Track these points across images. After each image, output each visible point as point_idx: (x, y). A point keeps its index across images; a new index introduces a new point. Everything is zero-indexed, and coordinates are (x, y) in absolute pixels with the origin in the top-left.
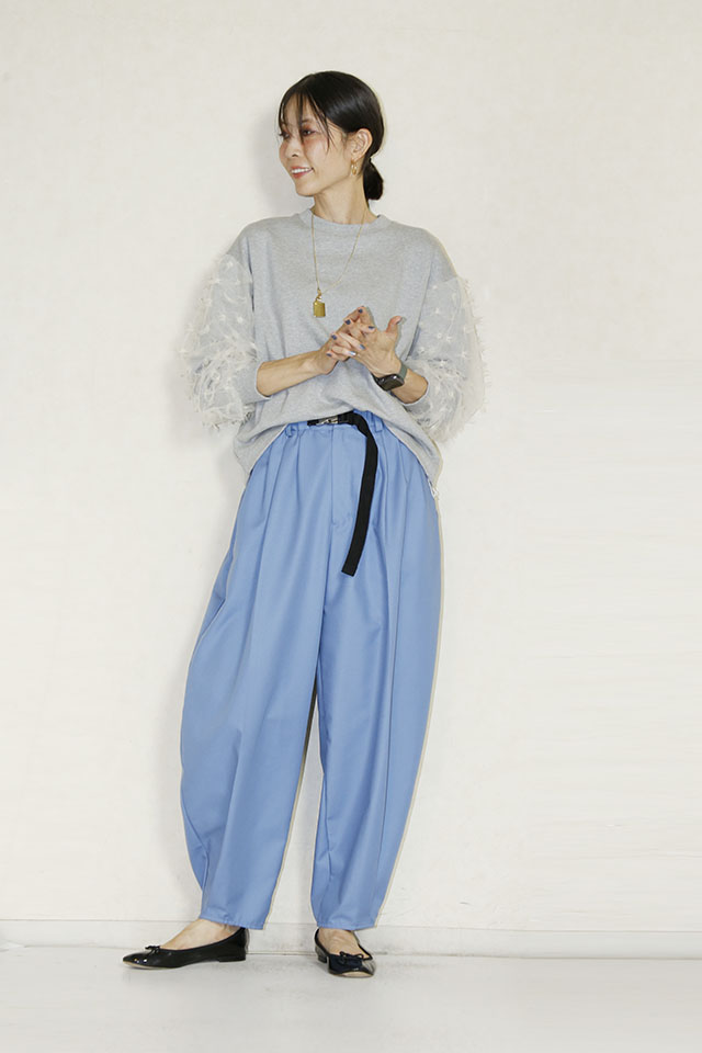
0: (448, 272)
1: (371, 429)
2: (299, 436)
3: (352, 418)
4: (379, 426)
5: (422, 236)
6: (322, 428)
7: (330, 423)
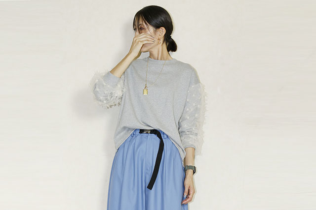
0: (197, 81)
1: (163, 137)
2: (136, 137)
3: (155, 132)
4: (165, 137)
5: (188, 66)
6: (144, 135)
7: (147, 133)
